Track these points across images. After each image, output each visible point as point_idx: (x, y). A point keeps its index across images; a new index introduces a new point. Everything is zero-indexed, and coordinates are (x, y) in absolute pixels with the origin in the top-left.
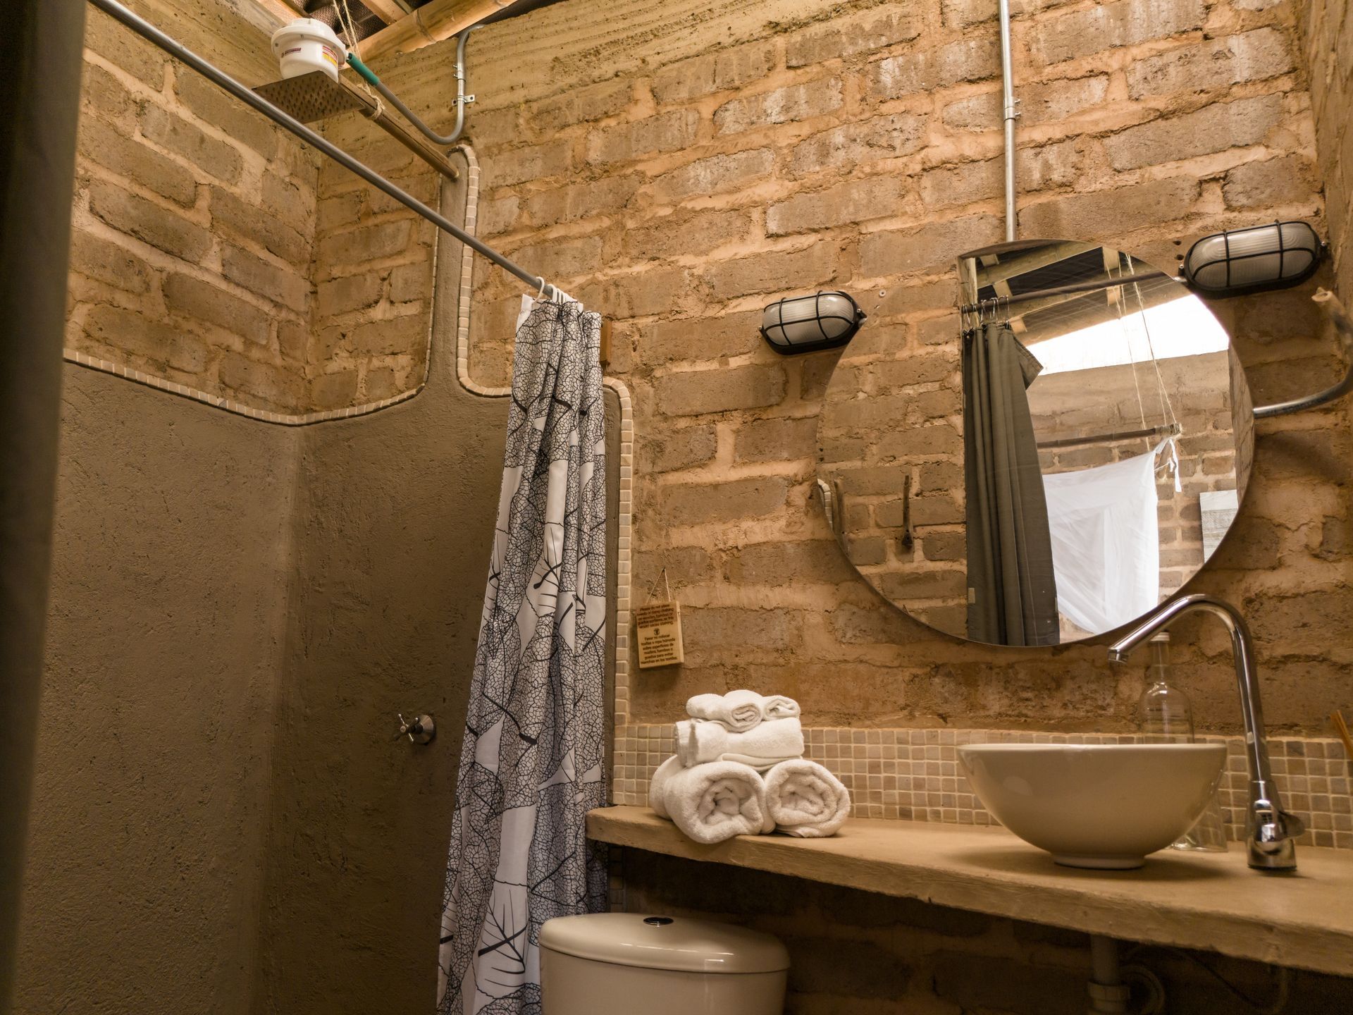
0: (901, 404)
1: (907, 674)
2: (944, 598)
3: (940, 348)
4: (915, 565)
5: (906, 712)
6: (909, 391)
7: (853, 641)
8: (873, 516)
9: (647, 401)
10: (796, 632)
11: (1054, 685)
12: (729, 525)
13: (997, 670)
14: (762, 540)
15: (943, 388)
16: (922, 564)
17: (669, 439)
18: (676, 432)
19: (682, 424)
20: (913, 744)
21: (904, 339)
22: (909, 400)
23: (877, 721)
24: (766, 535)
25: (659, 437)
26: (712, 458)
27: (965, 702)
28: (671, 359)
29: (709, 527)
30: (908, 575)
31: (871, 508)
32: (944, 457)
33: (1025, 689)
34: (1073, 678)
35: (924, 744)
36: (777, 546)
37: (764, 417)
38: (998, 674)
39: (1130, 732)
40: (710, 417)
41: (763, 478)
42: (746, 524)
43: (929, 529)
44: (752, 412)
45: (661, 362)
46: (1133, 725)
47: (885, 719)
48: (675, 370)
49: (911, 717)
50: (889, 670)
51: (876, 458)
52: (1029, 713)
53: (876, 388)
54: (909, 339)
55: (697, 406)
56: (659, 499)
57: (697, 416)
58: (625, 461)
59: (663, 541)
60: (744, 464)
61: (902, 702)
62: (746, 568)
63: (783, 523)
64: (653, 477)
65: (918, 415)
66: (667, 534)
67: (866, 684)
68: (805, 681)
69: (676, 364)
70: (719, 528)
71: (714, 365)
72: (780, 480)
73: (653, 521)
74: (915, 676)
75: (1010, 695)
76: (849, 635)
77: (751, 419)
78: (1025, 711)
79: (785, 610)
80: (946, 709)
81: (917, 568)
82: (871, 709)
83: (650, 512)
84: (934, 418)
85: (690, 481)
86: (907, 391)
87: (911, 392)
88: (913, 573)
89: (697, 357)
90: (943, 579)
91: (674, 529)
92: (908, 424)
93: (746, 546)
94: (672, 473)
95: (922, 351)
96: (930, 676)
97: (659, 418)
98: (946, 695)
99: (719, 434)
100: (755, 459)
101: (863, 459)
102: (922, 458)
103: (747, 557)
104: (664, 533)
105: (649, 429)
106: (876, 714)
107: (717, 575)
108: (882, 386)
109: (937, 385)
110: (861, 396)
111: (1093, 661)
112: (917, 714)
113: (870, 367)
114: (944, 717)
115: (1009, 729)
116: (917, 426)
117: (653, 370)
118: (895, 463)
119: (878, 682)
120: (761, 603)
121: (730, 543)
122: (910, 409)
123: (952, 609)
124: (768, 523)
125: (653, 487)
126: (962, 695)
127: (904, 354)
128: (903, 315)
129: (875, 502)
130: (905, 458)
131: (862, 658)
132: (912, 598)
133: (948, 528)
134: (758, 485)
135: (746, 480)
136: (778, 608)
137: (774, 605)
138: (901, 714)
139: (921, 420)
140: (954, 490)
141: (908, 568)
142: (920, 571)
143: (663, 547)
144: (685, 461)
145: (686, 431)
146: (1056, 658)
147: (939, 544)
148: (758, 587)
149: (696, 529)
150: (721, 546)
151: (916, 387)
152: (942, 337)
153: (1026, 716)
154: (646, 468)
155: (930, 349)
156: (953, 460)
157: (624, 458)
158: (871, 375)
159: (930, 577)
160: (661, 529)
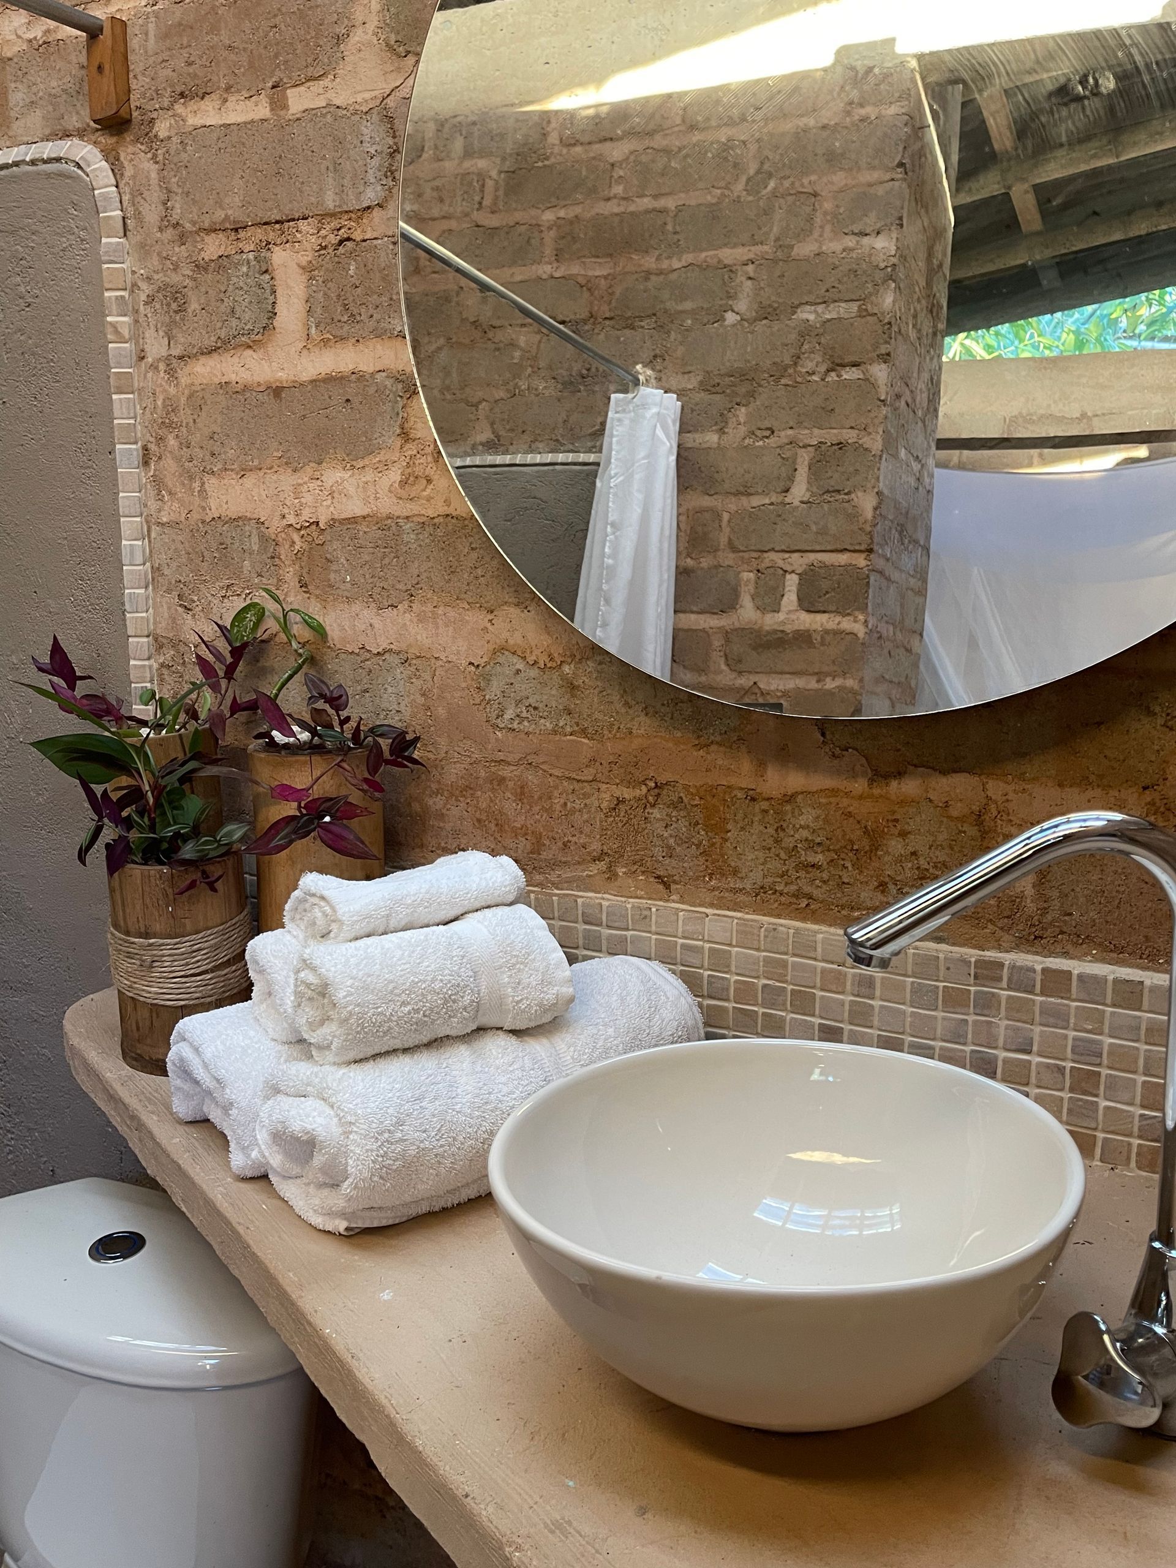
0: (793, 336)
1: (607, 796)
2: (820, 676)
3: (866, 241)
4: (781, 616)
5: (602, 865)
6: (807, 314)
7: (515, 725)
8: (727, 530)
9: (146, 194)
10: (421, 700)
11: (865, 844)
12: (303, 477)
13: (765, 805)
14: (359, 512)
15: (863, 313)
16: (793, 616)
17: (191, 284)
18: (200, 267)
19: (213, 247)
20: (609, 927)
21: (810, 220)
22: (806, 332)
23: (553, 877)
24: (366, 502)
25: (175, 279)
26: (268, 328)
27: (702, 859)
28: (182, 95)
29: (271, 477)
30: (768, 633)
31: (726, 516)
32: (850, 436)
33: (811, 845)
34: (903, 834)
35: (627, 929)
36: (385, 524)
37: (357, 236)
38: (766, 811)
39: (1000, 948)
40: (259, 233)
41: (358, 376)
42: (333, 475)
43: (812, 557)
44: (335, 224)
45: (166, 104)
46: (1006, 937)
47: (568, 874)
48: (193, 121)
49: (611, 875)
50: (577, 786)
51: (743, 430)
52: (816, 893)
53: (755, 306)
54: (818, 219)
55: (233, 209)
56: (184, 416)
57: (236, 230)
58: (116, 332)
59: (197, 501)
60: (325, 342)
61: (595, 846)
62: (334, 567)
63: (395, 475)
64: (172, 365)
65: (818, 358)
66: (202, 491)
67: (536, 809)
68: (437, 792)
69: (193, 105)
70: (286, 480)
71: (260, 109)
72: (388, 383)
73: (178, 460)
74: (620, 801)
75: (783, 855)
76: (509, 714)
77: (333, 239)
78: (807, 889)
79: (403, 657)
80: (669, 866)
81: (783, 623)
82: (544, 855)
83: (172, 442)
84: (843, 366)
85: (233, 378)
86: (805, 316)
87: (812, 317)
88: (775, 631)
89: (228, 89)
90: (823, 644)
91: (213, 480)
92: (800, 374)
93: (333, 523)
94: (203, 359)
95: (834, 246)
96: (645, 804)
97: (169, 234)
98: (672, 841)
99: (279, 274)
100: (343, 332)
101: (722, 431)
102: (816, 436)
103: (336, 545)
104: (196, 485)
105: (155, 261)
106: (554, 865)
107: (288, 577)
108: (766, 303)
109: (854, 307)
110: (731, 318)
111: (947, 805)
112: (621, 871)
113: (750, 268)
114: (666, 883)
115: (779, 916)
116: (815, 378)
117: (152, 121)
118: (772, 441)
119: (558, 807)
120: (362, 639)
121: (306, 515)
122: (806, 347)
123: (831, 693)
124: (369, 476)
125: (172, 390)
126: (698, 846)
127: (805, 249)
128: (813, 178)
129: (733, 507)
130: (790, 432)
131: (530, 759)
132: (771, 672)
133: (843, 558)
134: (351, 390)
135: (329, 380)
136: (390, 651)
137: (384, 645)
138: (595, 869)
139: (822, 369)
140: (860, 494)
141: (770, 621)
142: (788, 628)
143: (195, 516)
144: (223, 334)
145: (222, 263)
146: (876, 791)
147: (825, 585)
148: (356, 607)
149: (249, 481)
150: (291, 519)
151: (820, 308)
152: (871, 221)
153: (810, 897)
154: (156, 347)
155: (850, 242)
156: (866, 441)
157: (113, 325)
158: (749, 282)
159: (803, 638)
160: (191, 478)
